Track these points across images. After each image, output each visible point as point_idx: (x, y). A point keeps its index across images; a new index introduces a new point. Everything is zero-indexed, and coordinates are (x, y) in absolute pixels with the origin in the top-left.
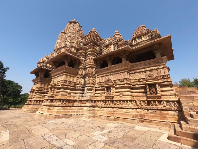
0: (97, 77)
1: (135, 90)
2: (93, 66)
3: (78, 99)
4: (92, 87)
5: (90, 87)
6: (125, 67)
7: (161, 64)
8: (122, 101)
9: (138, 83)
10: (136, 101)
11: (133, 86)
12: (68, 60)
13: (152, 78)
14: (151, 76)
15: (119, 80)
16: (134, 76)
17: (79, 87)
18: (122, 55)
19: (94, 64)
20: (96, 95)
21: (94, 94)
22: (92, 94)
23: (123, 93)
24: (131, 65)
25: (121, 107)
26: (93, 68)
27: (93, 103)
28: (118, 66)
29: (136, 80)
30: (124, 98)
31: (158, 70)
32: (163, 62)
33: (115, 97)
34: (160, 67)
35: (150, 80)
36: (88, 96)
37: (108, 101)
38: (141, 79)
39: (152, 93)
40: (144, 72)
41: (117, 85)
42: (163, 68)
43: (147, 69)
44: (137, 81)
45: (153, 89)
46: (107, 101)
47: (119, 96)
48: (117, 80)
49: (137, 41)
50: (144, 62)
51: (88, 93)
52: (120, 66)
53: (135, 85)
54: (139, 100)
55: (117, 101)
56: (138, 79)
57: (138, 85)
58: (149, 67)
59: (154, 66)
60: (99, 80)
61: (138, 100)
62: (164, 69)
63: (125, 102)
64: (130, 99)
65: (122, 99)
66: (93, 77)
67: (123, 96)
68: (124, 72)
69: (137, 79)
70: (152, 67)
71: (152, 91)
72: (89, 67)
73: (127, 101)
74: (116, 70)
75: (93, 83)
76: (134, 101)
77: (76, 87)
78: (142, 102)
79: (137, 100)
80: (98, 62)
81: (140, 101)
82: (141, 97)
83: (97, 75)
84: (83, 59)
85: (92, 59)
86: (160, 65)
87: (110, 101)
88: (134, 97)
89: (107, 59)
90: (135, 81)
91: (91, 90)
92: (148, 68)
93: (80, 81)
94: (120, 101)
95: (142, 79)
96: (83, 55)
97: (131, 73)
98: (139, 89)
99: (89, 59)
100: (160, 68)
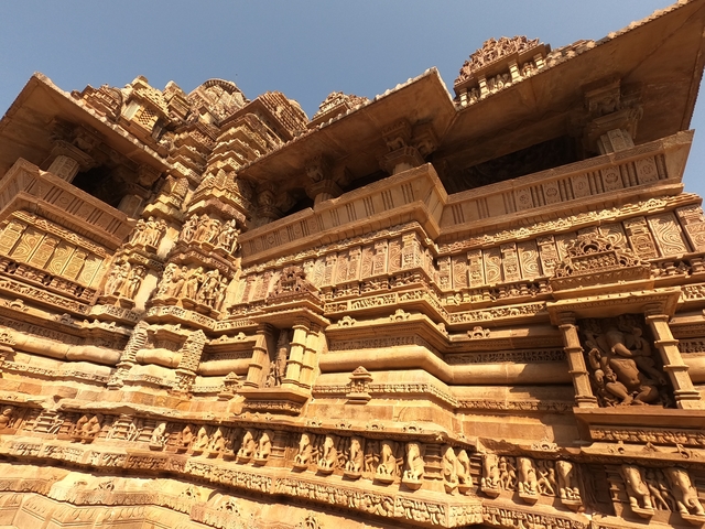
0: (239, 273)
1: (464, 362)
2: (225, 207)
3: (57, 398)
4: (186, 325)
5: (174, 321)
6: (409, 207)
7: (652, 190)
8: (355, 446)
9: (487, 316)
10: (471, 450)
11: (452, 338)
12: (75, 150)
13: (608, 265)
14: (591, 252)
15: (361, 284)
16: (458, 272)
17: (102, 319)
18: (394, 143)
19: (236, 200)
20: (202, 384)
21: (187, 377)
22: (168, 376)
23: (375, 375)
24: (445, 207)
25: (342, 499)
26: (225, 217)
27: (154, 442)
28: (368, 199)
29: (471, 292)
30: (383, 413)
31: (633, 227)
32: (663, 176)
33: (312, 402)
34: (645, 207)
35: (586, 281)
36: (131, 383)
37: (258, 429)
38: (507, 287)
39: (618, 387)
40: (532, 243)
41: (340, 317)
42: (669, 214)
43: (552, 226)
44: (478, 299)
45: (619, 355)
46: (248, 436)
47: (342, 396)
48: (345, 286)
49: (483, 90)
50: (533, 179)
51: (142, 362)
52: (377, 199)
53: (471, 327)
54: (503, 445)
55: (318, 435)
56: (490, 290)
57: (485, 326)
58: (565, 215)
59: (598, 208)
60: (248, 289)
61: (489, 444)
62: (680, 221)
63: (386, 450)
64: (429, 428)
65: (361, 422)
66: (207, 268)
67: (374, 403)
68: (399, 238)
69: (480, 291)
70: (587, 209)
71: (616, 369)
72: (199, 212)
73: (400, 443)
74: (351, 226)
75: (199, 302)
76: (458, 447)
77: (81, 318)
78: (526, 464)
79: (480, 447)
80: (264, 199)
81: (512, 456)
82: (513, 420)
83: (244, 267)
84: (188, 172)
85: (233, 174)
86: (643, 198)
87: (265, 438)
88: (462, 418)
89: (312, 174)
90: (467, 299)
91: (176, 343)
92: (554, 217)
93: (120, 285)
94: (343, 438)
95: (517, 285)
96: (189, 154)
97: (444, 257)
98: (493, 360)
99: (215, 173)
100: (647, 216)
